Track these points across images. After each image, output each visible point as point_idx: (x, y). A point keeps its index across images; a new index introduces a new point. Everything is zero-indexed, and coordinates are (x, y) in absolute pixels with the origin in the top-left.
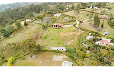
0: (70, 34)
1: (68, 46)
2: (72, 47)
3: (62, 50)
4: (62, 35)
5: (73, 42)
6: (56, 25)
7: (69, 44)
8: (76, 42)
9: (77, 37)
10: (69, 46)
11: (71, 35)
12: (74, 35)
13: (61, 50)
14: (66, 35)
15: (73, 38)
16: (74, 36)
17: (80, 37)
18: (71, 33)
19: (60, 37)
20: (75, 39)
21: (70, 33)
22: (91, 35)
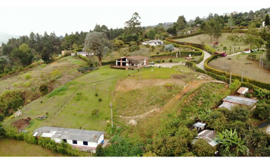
0: (157, 84)
1: (126, 132)
2: (142, 135)
3: (85, 143)
4: (125, 87)
5: (155, 113)
6: (124, 59)
7: (133, 122)
8: (170, 116)
9: (178, 97)
10: (131, 130)
11: (158, 88)
12: (169, 88)
13: (80, 143)
14: (138, 86)
15: (162, 102)
16: (167, 94)
17: (196, 99)
18: (161, 83)
19: (115, 93)
20: (166, 106)
21: (158, 80)
22: (247, 96)
